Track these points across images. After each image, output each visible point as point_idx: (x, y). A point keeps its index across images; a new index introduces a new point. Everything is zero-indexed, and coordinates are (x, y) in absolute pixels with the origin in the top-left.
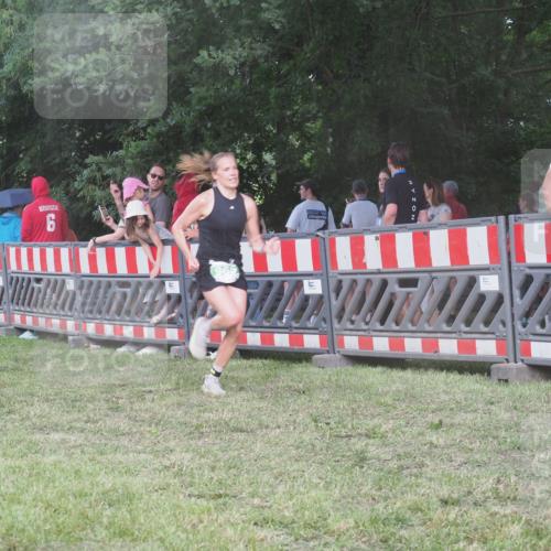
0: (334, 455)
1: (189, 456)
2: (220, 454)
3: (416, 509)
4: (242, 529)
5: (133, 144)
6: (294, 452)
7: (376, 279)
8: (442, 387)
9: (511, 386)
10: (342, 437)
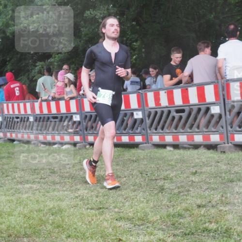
0: (150, 188)
1: (86, 191)
3: (187, 210)
4: (111, 223)
6: (132, 187)
7: (166, 110)
8: (196, 156)
9: (227, 154)
10: (153, 180)
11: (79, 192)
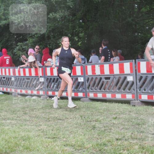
0: (86, 126)
1: (46, 127)
2: (54, 126)
3: (109, 141)
4: (61, 147)
5: (31, 39)
6: (75, 125)
7: (99, 77)
8: (117, 107)
9: (136, 107)
10: (89, 121)
11: (41, 127)
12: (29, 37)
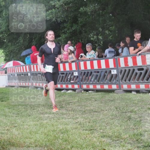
0: (122, 118)
2: (91, 118)
3: (145, 131)
5: (63, 35)
6: (111, 117)
10: (124, 112)
11: (78, 120)
12: (62, 33)
